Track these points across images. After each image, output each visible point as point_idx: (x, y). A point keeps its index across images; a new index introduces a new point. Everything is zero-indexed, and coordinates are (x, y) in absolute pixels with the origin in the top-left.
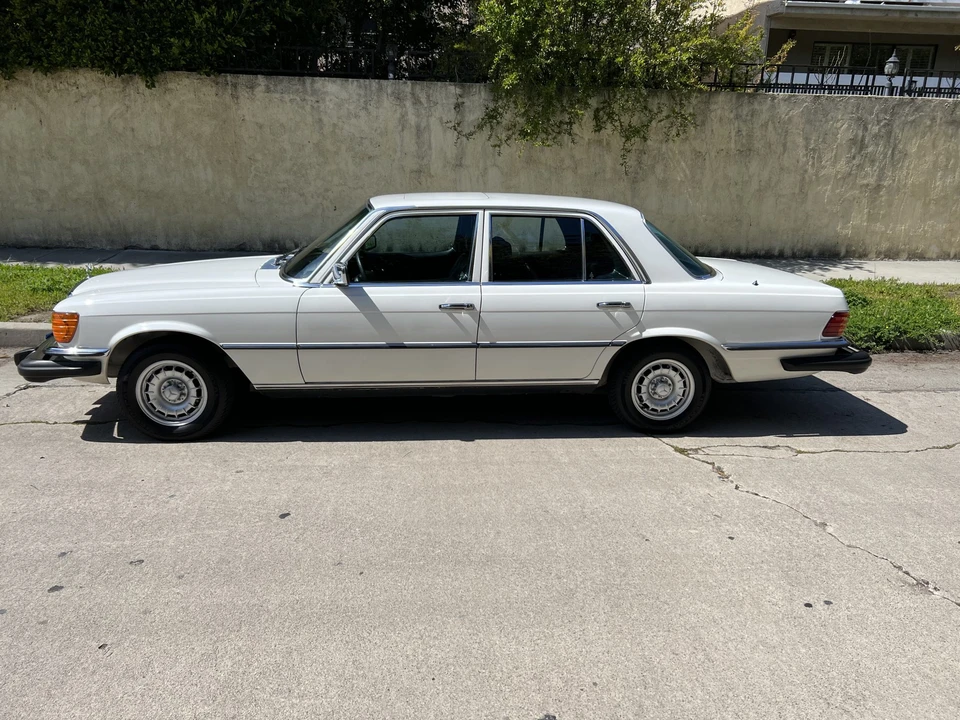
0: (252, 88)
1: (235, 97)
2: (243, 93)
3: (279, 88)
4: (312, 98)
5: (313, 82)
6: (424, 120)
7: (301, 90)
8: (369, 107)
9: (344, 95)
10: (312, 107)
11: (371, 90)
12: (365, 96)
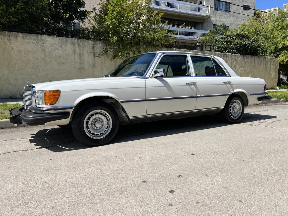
0: (17, 37)
1: (9, 40)
2: (13, 39)
3: (28, 38)
4: (41, 42)
5: (41, 37)
6: (82, 51)
7: (37, 39)
8: (63, 46)
9: (53, 42)
10: (41, 45)
11: (63, 41)
12: (61, 43)
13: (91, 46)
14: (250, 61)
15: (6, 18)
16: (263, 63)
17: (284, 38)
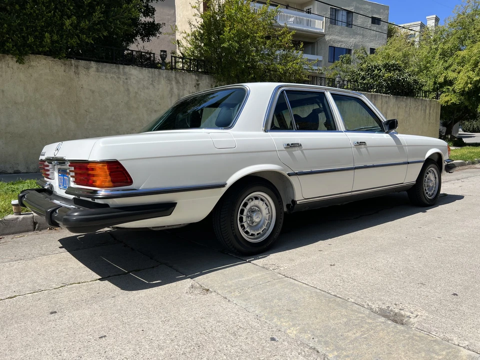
0: (88, 68)
1: (76, 73)
2: (82, 72)
3: (104, 70)
4: (123, 77)
5: (123, 68)
6: (182, 91)
7: (117, 72)
8: (154, 84)
9: (141, 76)
10: (124, 82)
11: (155, 74)
12: (152, 77)
13: (194, 82)
14: (405, 105)
15: (76, 37)
16: (420, 108)
17: (446, 69)
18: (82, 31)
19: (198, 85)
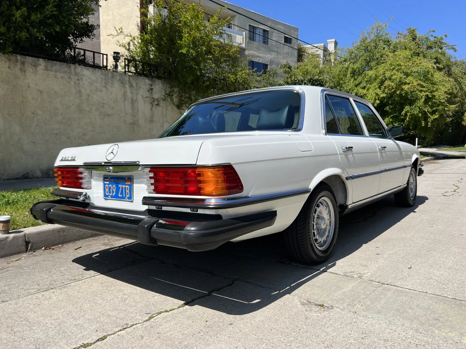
0: (36, 66)
1: (23, 71)
2: (29, 69)
3: (54, 68)
4: (75, 77)
5: (75, 68)
6: (135, 96)
7: (68, 71)
8: (107, 86)
9: (93, 78)
10: (75, 83)
11: (108, 77)
12: (105, 80)
13: (148, 87)
15: (25, 30)
18: (32, 24)
19: (152, 89)
